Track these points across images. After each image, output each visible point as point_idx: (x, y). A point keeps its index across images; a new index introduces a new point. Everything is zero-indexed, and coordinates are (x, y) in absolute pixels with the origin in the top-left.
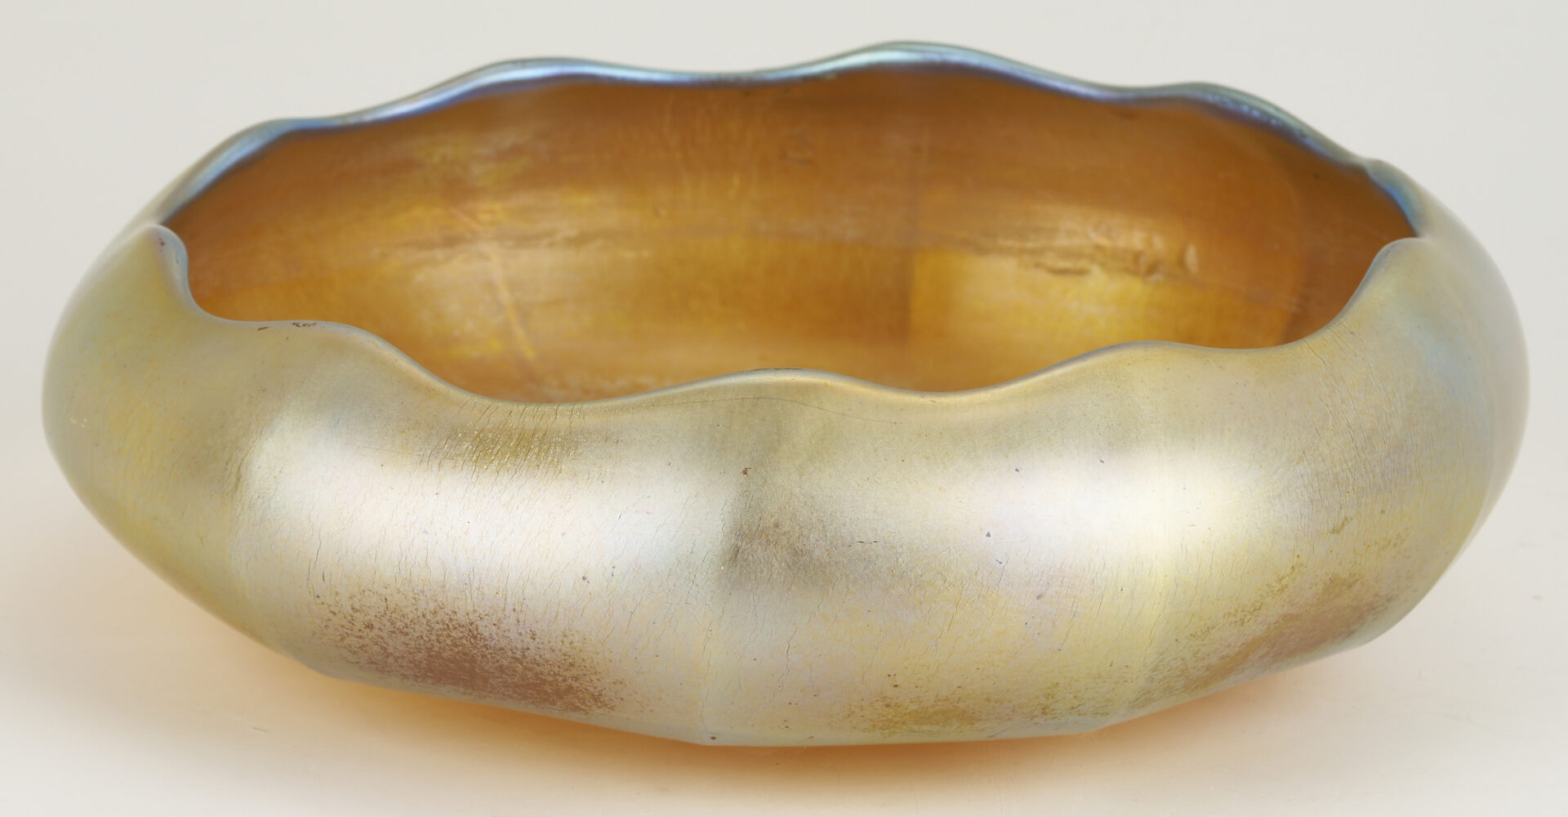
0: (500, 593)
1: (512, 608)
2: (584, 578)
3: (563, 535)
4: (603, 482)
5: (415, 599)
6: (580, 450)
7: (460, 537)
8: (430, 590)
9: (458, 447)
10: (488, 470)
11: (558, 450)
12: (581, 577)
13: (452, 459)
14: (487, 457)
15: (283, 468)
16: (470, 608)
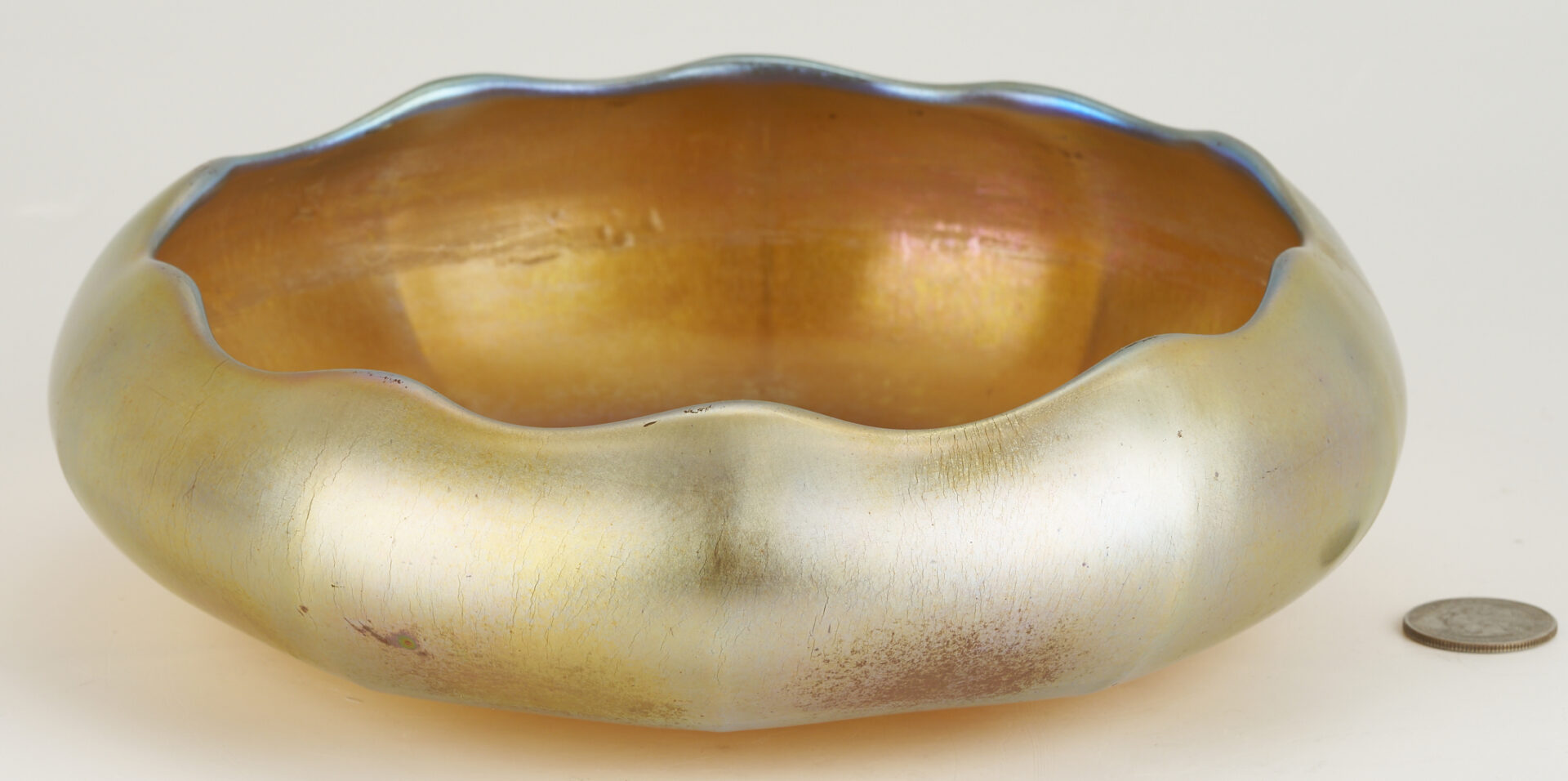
0: (1009, 599)
1: (1018, 608)
2: (1084, 565)
3: (1059, 530)
4: (1075, 475)
5: (924, 626)
6: (1041, 453)
7: (967, 558)
8: (940, 613)
9: (930, 479)
10: (970, 492)
11: (1022, 458)
12: (1081, 564)
13: (931, 490)
14: (962, 480)
15: (767, 541)
16: (977, 620)
